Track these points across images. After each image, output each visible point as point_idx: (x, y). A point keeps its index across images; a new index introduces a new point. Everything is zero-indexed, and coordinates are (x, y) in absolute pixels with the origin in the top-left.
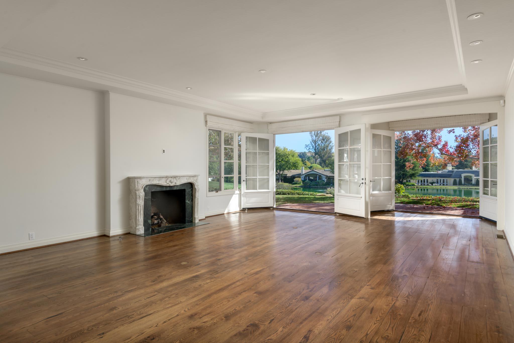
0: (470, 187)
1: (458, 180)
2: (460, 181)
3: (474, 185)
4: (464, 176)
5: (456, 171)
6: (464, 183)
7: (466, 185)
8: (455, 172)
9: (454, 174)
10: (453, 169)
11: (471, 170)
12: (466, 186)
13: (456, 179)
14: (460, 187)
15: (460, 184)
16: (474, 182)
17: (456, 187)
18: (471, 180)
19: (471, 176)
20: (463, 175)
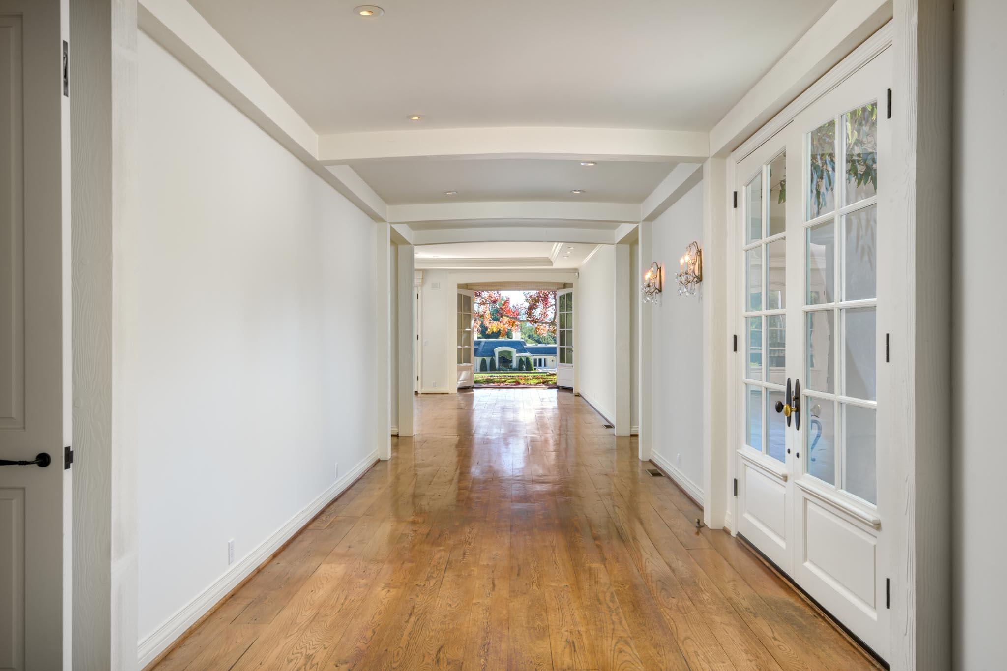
0: (509, 375)
1: (488, 359)
2: (492, 362)
3: (515, 370)
4: (499, 353)
5: (486, 342)
6: (499, 366)
7: (502, 370)
8: (483, 344)
9: (482, 349)
10: (479, 338)
11: (509, 340)
12: (501, 373)
13: (485, 358)
14: (494, 375)
15: (493, 368)
16: (514, 364)
17: (485, 374)
18: (511, 361)
19: (510, 353)
20: (497, 350)
